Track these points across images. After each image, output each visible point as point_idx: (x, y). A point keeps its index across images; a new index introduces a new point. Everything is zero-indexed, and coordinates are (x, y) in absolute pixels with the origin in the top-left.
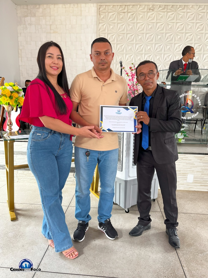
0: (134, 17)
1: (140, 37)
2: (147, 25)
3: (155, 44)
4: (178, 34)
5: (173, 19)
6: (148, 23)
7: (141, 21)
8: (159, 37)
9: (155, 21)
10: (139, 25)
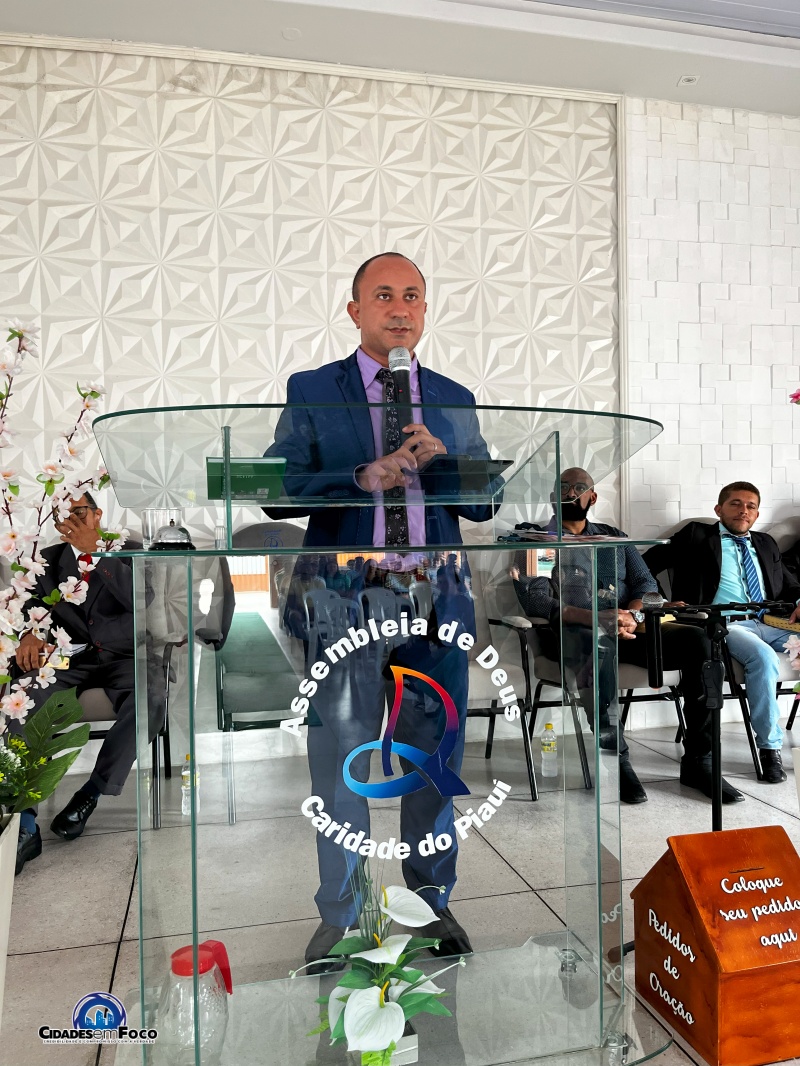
0: (86, 118)
1: (126, 229)
2: (164, 165)
3: (224, 273)
4: (347, 227)
5: (312, 146)
6: (171, 155)
7: (126, 143)
8: (242, 236)
9: (208, 146)
10: (115, 161)
